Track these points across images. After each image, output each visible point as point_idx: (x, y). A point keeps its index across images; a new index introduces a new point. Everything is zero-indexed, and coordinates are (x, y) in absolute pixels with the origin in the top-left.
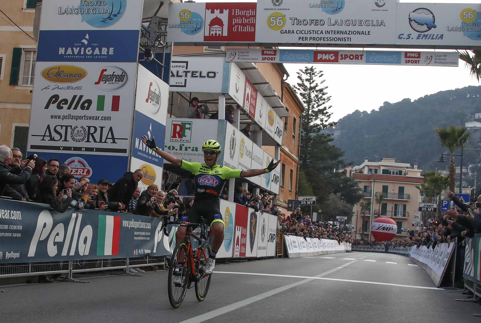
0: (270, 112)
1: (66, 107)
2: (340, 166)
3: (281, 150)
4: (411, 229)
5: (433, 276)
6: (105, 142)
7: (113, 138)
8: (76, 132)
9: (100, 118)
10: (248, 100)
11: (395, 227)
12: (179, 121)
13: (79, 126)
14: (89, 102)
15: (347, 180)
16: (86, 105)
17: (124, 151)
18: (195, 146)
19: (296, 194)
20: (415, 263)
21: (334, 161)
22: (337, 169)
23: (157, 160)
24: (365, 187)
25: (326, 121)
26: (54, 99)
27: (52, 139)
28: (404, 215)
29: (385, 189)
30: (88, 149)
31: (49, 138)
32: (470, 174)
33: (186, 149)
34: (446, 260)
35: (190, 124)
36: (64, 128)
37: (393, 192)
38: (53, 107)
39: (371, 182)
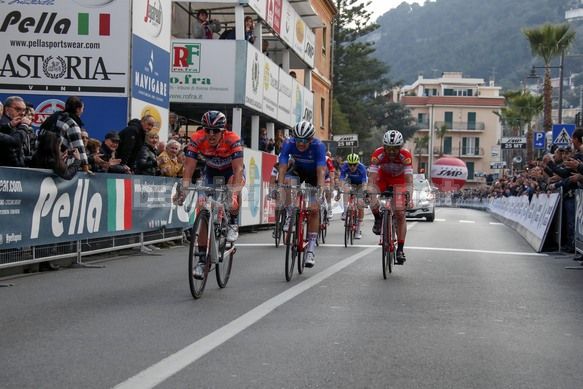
0: (299, 23)
1: (32, 29)
2: (384, 86)
3: (313, 75)
4: (488, 172)
5: (529, 239)
6: (94, 78)
7: (105, 73)
8: (50, 64)
9: (84, 45)
10: (271, 9)
11: (465, 170)
12: (183, 42)
13: (55, 57)
14: (67, 22)
15: (394, 107)
16: (62, 27)
17: (121, 90)
18: (206, 77)
19: (330, 132)
20: (499, 221)
21: (375, 81)
22: (380, 91)
23: (161, 100)
24: (420, 115)
25: (364, 24)
26: (13, 18)
27: (15, 75)
28: (477, 153)
29: (449, 116)
30: (69, 88)
31: (11, 73)
32: (573, 88)
33: (194, 81)
34: (548, 216)
35: (197, 47)
36: (32, 59)
37: (459, 120)
38: (13, 29)
39: (428, 108)
